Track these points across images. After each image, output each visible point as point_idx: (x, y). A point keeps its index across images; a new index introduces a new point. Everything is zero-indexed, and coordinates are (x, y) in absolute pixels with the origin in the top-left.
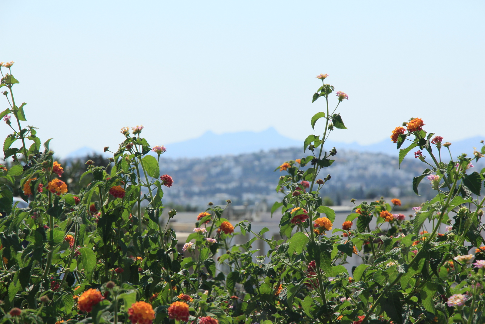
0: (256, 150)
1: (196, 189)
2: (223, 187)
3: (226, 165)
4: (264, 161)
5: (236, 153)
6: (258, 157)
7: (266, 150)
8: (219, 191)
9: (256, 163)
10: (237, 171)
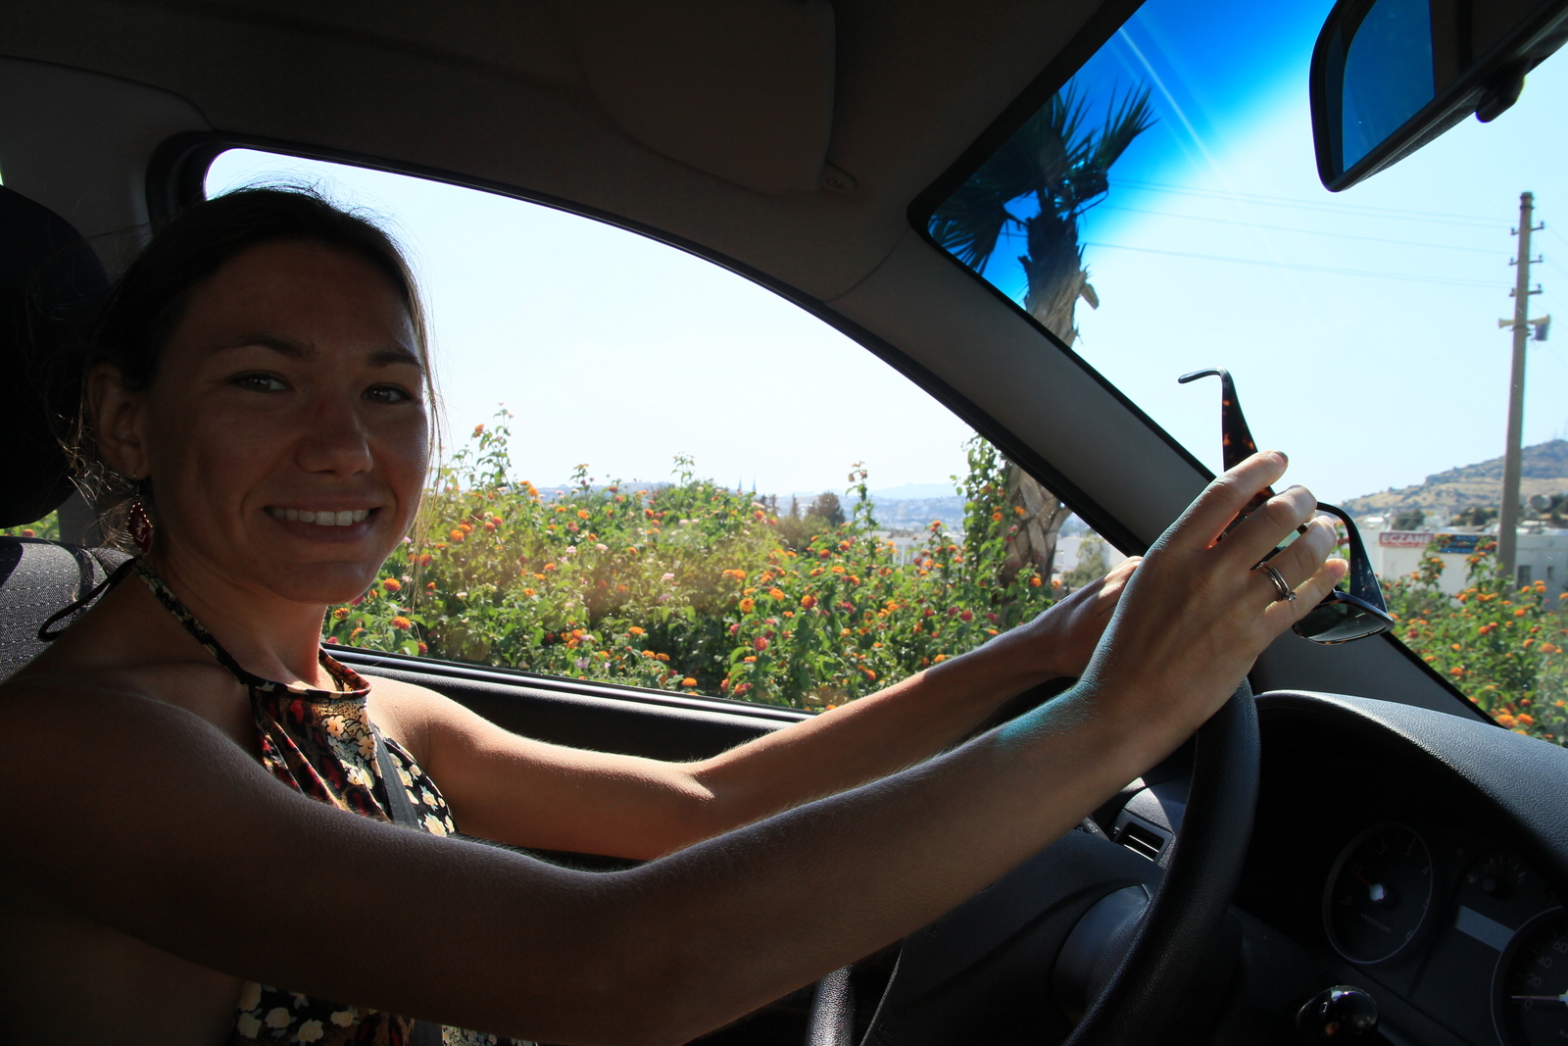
0: (938, 496)
1: (899, 518)
2: (916, 518)
3: (919, 504)
4: (943, 503)
5: (926, 497)
6: (939, 500)
7: (945, 496)
8: (914, 520)
9: (938, 504)
10: (925, 509)
